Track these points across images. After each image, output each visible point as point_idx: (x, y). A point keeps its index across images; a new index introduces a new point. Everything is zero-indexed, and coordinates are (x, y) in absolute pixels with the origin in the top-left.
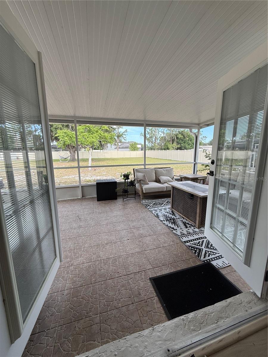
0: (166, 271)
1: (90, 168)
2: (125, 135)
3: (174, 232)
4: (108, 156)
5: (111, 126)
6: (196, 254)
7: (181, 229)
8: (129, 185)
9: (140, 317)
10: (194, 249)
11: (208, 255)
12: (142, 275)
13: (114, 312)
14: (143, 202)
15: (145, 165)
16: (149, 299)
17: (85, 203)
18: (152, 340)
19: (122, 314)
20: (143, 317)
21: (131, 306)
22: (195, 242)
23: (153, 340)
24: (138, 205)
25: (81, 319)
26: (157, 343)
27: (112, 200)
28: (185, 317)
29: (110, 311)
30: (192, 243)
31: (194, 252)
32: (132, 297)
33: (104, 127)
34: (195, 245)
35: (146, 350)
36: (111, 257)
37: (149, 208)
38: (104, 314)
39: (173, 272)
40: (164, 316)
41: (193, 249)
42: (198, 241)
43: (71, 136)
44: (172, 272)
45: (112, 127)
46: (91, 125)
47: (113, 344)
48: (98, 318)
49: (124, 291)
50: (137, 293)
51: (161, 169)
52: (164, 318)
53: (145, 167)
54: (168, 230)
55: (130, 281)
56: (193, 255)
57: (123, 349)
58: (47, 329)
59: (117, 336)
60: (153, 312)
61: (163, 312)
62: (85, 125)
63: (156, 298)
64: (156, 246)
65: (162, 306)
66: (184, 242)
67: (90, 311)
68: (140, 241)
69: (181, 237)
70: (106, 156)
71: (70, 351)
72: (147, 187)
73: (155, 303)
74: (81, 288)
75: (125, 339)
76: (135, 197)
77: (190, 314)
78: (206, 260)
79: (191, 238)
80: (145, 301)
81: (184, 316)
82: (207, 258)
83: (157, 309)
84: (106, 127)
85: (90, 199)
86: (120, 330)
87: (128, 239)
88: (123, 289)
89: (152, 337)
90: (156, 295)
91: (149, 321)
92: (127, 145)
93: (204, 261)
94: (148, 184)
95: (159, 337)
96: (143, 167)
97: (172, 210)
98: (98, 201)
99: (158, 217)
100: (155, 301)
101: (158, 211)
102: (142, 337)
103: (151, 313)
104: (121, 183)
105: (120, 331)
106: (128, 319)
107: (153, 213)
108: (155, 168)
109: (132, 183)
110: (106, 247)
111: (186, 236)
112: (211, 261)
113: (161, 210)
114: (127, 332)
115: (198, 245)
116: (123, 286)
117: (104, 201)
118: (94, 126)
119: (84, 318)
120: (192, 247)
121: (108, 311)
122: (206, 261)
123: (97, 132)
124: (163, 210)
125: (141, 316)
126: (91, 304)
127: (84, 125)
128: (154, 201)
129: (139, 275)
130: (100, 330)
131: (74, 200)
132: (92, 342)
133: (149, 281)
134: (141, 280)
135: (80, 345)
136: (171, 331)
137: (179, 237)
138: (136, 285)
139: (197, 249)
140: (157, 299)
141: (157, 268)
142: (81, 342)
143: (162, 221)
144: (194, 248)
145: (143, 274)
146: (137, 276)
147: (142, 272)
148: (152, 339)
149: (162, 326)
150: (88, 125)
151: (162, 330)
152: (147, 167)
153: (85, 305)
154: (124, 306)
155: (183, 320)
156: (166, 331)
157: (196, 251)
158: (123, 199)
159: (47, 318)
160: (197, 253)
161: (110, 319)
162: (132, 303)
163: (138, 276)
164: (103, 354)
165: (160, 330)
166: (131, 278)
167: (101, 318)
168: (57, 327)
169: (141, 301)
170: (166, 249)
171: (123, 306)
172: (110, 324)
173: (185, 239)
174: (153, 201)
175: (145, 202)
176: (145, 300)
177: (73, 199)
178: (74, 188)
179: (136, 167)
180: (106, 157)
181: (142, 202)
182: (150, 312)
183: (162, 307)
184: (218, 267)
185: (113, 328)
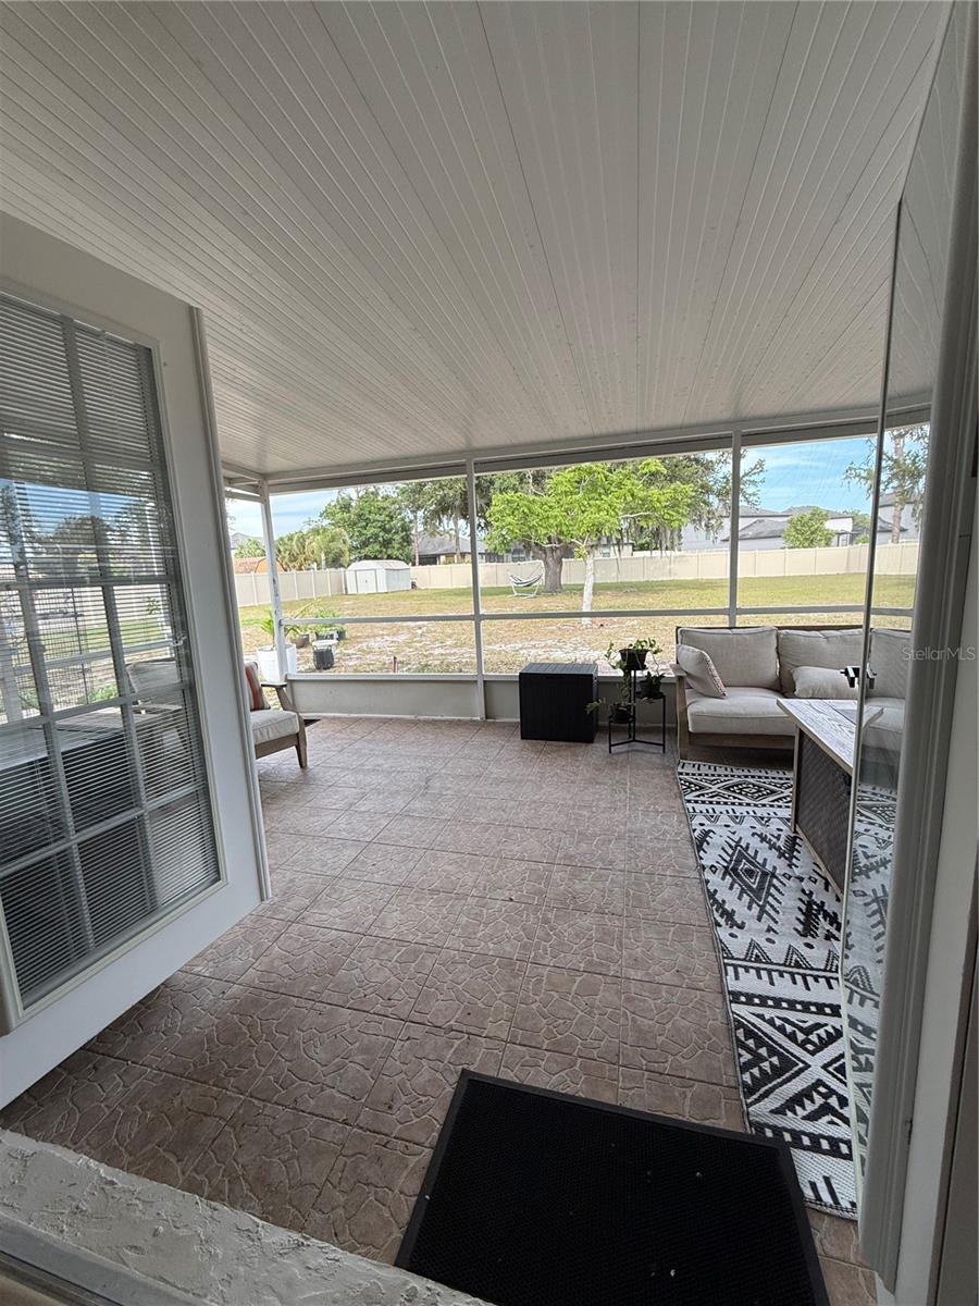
0: (546, 1077)
1: (586, 620)
2: (754, 483)
3: (723, 933)
4: (685, 573)
5: (692, 455)
6: (747, 1077)
7: (770, 929)
8: (639, 693)
9: (327, 1179)
10: (758, 1047)
11: (810, 1107)
12: (452, 1047)
13: (284, 1114)
14: (688, 769)
15: (733, 611)
16: (403, 1140)
17: (481, 738)
18: (266, 1274)
19: (292, 1137)
20: (335, 1187)
21: (334, 1126)
22: (792, 1016)
23: (265, 1277)
24: (656, 781)
25: (202, 1080)
26: (266, 1297)
27: (571, 744)
28: (429, 1289)
29: (276, 1103)
30: (768, 1013)
31: (742, 1060)
32: (363, 1101)
33: (648, 464)
34: (781, 1029)
35: (220, 1288)
36: (410, 938)
37: (689, 801)
38: (256, 1102)
39: (573, 1097)
40: (398, 1235)
41: (751, 1043)
42: (811, 1019)
43: (526, 510)
44: (565, 1095)
45: (697, 461)
46: (599, 464)
47: (181, 1198)
48: (236, 1105)
49: (358, 1067)
50: (385, 1097)
51: (813, 633)
52: (390, 1240)
53: (732, 620)
54: (697, 916)
55: (398, 1044)
56: (728, 1075)
57: (183, 1232)
58: (134, 1059)
59: (230, 1190)
60: (376, 1193)
61: (405, 1216)
62: (578, 465)
63: (427, 1153)
64: (590, 963)
65: (421, 1195)
66: (730, 993)
67: (237, 1071)
68: (546, 921)
69: (735, 967)
70: (675, 574)
71: (122, 1146)
72: (705, 710)
73: (407, 1166)
74: (271, 995)
75: (215, 1210)
76: (663, 745)
77: (456, 1293)
78: (778, 1131)
79: (785, 988)
80: (386, 1139)
81: (431, 1284)
82: (794, 1121)
83: (397, 1191)
84: (654, 463)
85: (504, 728)
86: (250, 1179)
87: (511, 900)
88: (358, 1058)
89: (274, 1265)
90: (434, 1143)
91: (340, 1211)
92: (779, 523)
93: (760, 1127)
94: (722, 696)
95: (290, 1284)
96: (722, 621)
97: (795, 832)
98: (522, 738)
99: (700, 848)
100: (413, 1161)
101: (724, 820)
102: (253, 1241)
103: (369, 1193)
104: (609, 682)
105: (246, 1181)
106: (295, 1161)
107: (689, 825)
108: (780, 628)
109: (653, 686)
110: (423, 903)
111: (769, 972)
112: (805, 1148)
113: (738, 819)
114: (260, 1200)
115: (800, 1036)
116: (366, 1050)
117: (543, 742)
118: (609, 464)
119: (211, 1083)
120: (749, 1034)
121: (270, 1102)
122: (769, 1133)
123: (620, 485)
124: (749, 822)
125: (333, 1181)
126: (254, 1055)
127: (574, 467)
128: (738, 775)
129: (441, 1041)
130: (213, 1143)
131: (459, 723)
132: (173, 1160)
133: (454, 1079)
134: (432, 1064)
135: (150, 1146)
136: (338, 1295)
137: (726, 965)
138: (404, 1067)
139: (772, 1052)
140: (429, 1158)
141: (525, 1049)
142: (157, 1141)
143: (704, 868)
144: (760, 1043)
145: (457, 1042)
146: (433, 1042)
147: (460, 1035)
148: (268, 1271)
149: (331, 1256)
150: (587, 464)
151: (316, 1270)
152: (740, 620)
153: (240, 1048)
154: (317, 1116)
155: (412, 1296)
156: (326, 1282)
157: (758, 1059)
158: (611, 746)
159: (154, 1033)
160: (756, 1071)
161: (256, 1128)
162: (345, 1122)
163: (436, 1043)
164: (141, 1206)
165: (312, 1263)
166: (408, 1039)
167: (241, 1111)
168: (151, 1067)
169: (374, 1132)
170: (618, 992)
171: (316, 1112)
172: (244, 1142)
173: (748, 982)
174: (736, 772)
175: (695, 771)
176: (386, 1135)
177: (459, 720)
178: (462, 686)
179: (689, 623)
180: (676, 578)
181: (680, 770)
182: (367, 1185)
183: (415, 1198)
184: (818, 1198)
185: (240, 1160)
